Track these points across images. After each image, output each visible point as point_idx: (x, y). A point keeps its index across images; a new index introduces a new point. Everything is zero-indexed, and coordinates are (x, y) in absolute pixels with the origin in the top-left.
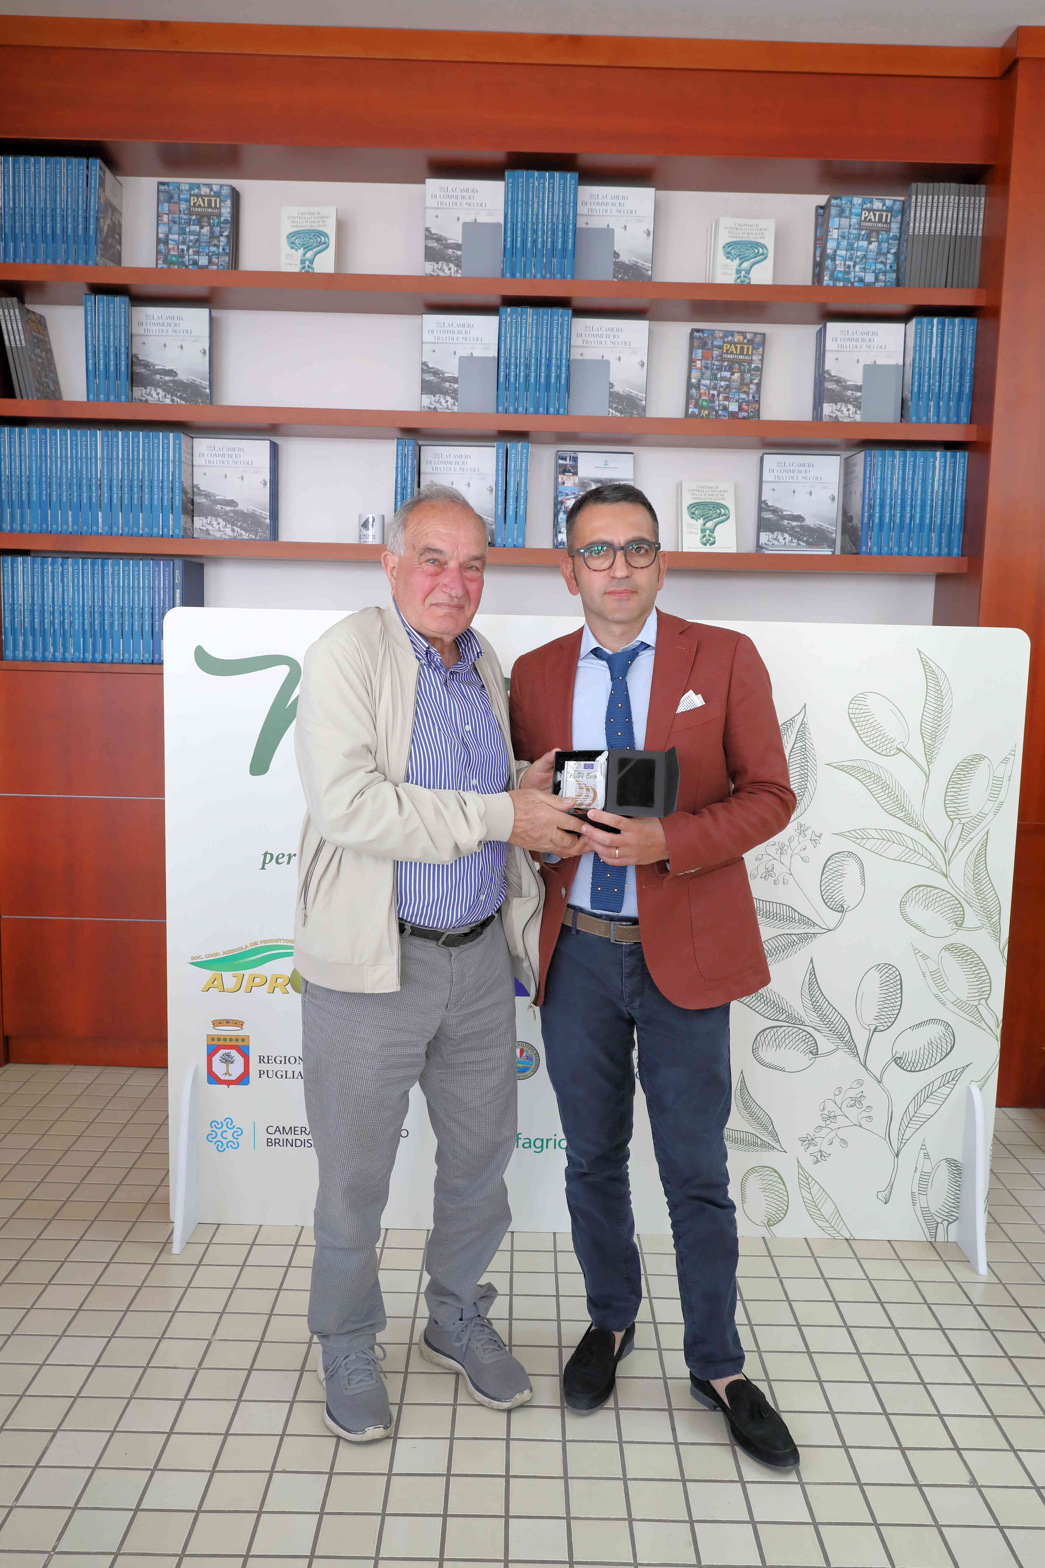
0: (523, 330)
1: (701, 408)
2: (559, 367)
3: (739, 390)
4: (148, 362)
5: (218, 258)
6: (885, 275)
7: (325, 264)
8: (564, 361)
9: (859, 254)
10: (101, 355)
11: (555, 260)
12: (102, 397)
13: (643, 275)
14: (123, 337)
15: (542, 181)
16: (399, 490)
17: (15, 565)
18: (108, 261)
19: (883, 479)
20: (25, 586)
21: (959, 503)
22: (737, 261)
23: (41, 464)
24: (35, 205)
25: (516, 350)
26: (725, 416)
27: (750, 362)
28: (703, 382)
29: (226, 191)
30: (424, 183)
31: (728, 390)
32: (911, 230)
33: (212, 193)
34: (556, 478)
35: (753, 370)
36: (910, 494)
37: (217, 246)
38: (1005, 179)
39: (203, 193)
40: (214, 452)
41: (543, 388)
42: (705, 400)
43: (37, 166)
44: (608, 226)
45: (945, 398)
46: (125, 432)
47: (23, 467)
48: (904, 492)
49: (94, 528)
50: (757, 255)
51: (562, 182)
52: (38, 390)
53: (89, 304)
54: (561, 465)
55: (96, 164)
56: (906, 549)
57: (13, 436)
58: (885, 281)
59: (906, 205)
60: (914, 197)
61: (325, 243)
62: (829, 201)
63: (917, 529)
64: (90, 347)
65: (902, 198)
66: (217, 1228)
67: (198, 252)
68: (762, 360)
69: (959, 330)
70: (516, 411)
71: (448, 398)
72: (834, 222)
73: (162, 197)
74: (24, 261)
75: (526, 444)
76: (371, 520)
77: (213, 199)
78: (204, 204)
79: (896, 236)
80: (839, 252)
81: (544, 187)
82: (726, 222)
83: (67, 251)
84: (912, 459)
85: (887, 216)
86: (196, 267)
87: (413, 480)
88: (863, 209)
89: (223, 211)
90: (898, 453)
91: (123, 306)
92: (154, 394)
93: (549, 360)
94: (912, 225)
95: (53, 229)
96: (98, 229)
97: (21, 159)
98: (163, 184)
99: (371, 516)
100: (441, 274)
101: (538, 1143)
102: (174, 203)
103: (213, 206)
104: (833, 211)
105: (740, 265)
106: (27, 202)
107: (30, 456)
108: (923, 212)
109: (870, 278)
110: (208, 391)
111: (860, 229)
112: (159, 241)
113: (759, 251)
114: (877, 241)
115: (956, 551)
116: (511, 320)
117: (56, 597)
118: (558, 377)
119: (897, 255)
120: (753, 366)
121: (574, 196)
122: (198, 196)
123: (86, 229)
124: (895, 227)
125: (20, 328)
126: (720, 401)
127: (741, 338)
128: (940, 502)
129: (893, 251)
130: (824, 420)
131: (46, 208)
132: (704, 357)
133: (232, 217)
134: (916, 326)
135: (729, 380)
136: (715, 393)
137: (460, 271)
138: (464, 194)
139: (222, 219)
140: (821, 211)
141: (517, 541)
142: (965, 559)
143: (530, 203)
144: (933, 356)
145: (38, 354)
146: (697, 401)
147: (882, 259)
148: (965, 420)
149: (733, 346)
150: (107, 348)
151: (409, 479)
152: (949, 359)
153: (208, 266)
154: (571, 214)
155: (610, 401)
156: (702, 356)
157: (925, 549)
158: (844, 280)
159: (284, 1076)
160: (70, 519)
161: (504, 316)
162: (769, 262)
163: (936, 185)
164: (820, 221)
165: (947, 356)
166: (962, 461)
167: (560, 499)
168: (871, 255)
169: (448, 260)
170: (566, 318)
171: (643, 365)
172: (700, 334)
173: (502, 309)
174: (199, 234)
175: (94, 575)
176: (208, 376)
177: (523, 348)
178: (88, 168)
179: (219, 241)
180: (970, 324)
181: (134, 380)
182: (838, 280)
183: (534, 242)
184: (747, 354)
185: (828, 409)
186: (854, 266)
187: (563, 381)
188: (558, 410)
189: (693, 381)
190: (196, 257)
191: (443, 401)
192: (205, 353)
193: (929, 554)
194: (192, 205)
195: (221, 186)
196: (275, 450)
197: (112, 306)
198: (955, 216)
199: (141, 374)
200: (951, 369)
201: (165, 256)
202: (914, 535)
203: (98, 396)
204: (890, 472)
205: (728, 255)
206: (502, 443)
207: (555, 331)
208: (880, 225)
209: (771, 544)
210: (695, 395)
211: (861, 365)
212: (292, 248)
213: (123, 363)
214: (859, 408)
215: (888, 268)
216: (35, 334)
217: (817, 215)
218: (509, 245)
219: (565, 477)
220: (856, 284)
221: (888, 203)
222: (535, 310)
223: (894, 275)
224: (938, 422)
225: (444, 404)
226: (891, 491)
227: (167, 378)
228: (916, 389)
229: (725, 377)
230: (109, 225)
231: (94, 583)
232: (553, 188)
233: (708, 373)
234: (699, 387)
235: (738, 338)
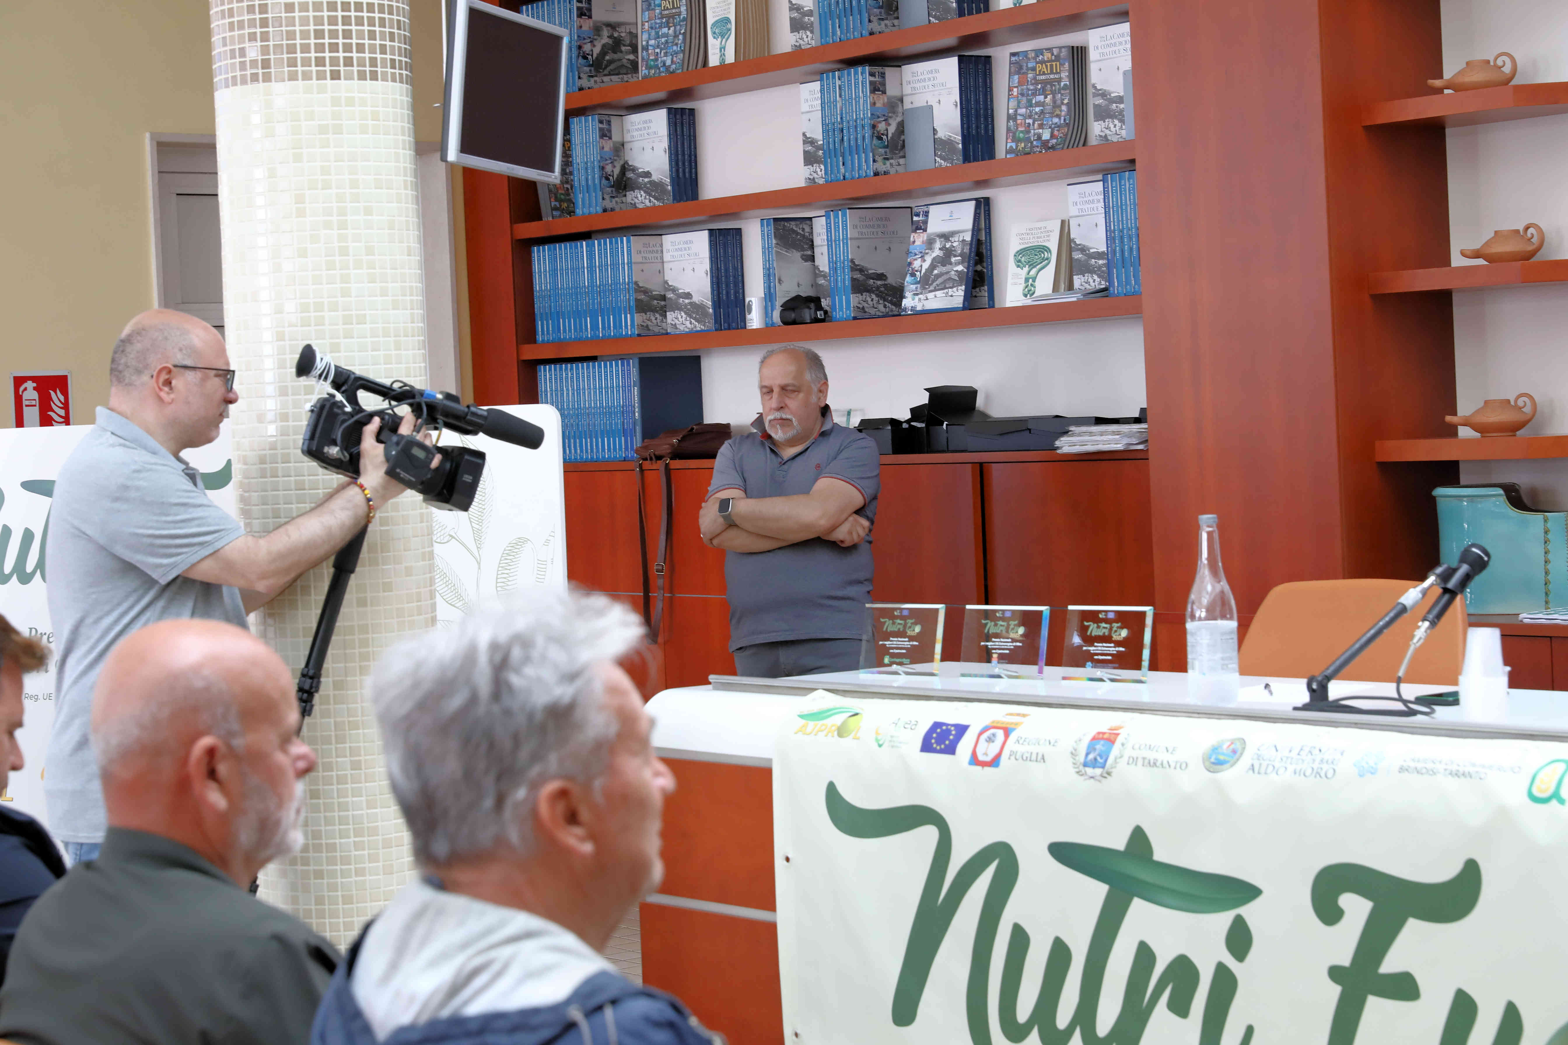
3: (1052, 115)
4: (634, 167)
23: (555, 277)
26: (1038, 147)
27: (1059, 81)
28: (1019, 111)
31: (1042, 116)
35: (1063, 88)
37: (677, 45)
40: (676, 247)
42: (1022, 132)
47: (546, 282)
57: (539, 255)
61: (729, 30)
64: (575, 166)
67: (666, 53)
68: (1071, 76)
73: (644, 6)
86: (665, 69)
89: (680, 10)
91: (594, 124)
92: (639, 197)
100: (802, 43)
102: (652, 10)
103: (676, 6)
112: (644, 48)
120: (1062, 84)
126: (1035, 130)
127: (1049, 55)
132: (1020, 83)
133: (689, 14)
136: (1030, 121)
137: (812, 38)
139: (683, 17)
146: (1014, 133)
149: (1044, 65)
150: (586, 164)
155: (935, 149)
156: (1019, 82)
161: (824, 81)
167: (909, 260)
169: (805, 28)
171: (957, 102)
172: (1017, 57)
173: (823, 75)
174: (668, 35)
179: (678, 40)
181: (622, 186)
184: (1057, 73)
189: (1011, 111)
190: (665, 59)
191: (818, 171)
194: (664, 9)
197: (587, 124)
199: (629, 179)
201: (648, 61)
210: (1012, 128)
211: (1121, 71)
212: (715, 38)
219: (916, 235)
227: (646, 180)
229: (1040, 101)
230: (606, 44)
233: (1024, 100)
234: (1016, 118)
235: (1047, 56)
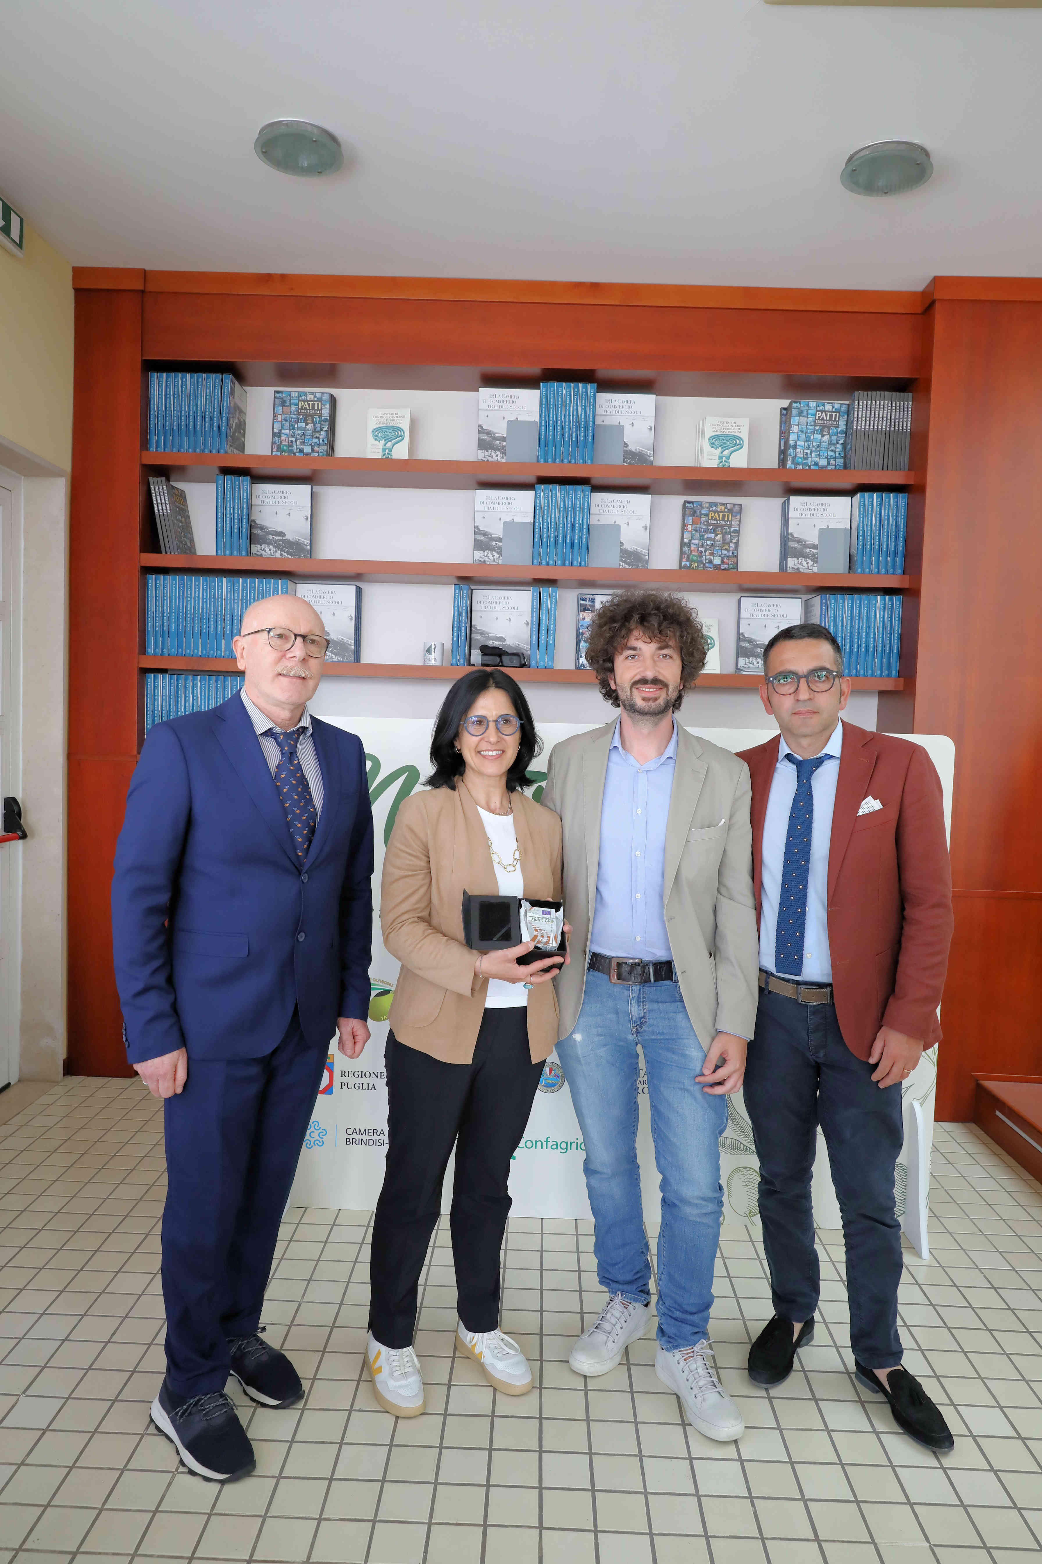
0: (554, 502)
1: (692, 561)
2: (581, 530)
3: (721, 548)
4: (264, 526)
5: (319, 447)
6: (835, 460)
7: (401, 451)
8: (585, 526)
9: (815, 444)
10: (228, 521)
11: (578, 449)
12: (228, 552)
13: (646, 460)
14: (245, 507)
15: (569, 390)
16: (456, 624)
17: (156, 681)
18: (235, 450)
19: (835, 617)
20: (164, 697)
21: (896, 635)
22: (720, 450)
23: (179, 603)
24: (181, 409)
25: (548, 517)
26: (710, 568)
27: (730, 526)
28: (693, 541)
29: (326, 397)
30: (478, 391)
31: (712, 548)
32: (855, 427)
33: (315, 399)
34: (578, 615)
35: (733, 532)
36: (857, 628)
37: (318, 438)
38: (927, 389)
39: (308, 399)
40: (312, 594)
41: (568, 546)
42: (695, 556)
43: (184, 380)
44: (620, 423)
45: (884, 554)
46: (244, 579)
47: (165, 605)
48: (852, 627)
49: (219, 652)
50: (735, 445)
51: (584, 390)
52: (178, 547)
53: (220, 482)
54: (582, 605)
55: (229, 378)
56: (854, 671)
57: (158, 582)
58: (835, 465)
59: (851, 408)
60: (857, 402)
61: (401, 436)
62: (791, 404)
63: (863, 656)
64: (219, 515)
65: (848, 402)
66: (305, 1211)
67: (304, 442)
68: (739, 525)
69: (894, 502)
70: (548, 564)
71: (495, 553)
72: (795, 420)
73: (277, 402)
74: (172, 451)
75: (555, 589)
76: (433, 647)
77: (316, 403)
78: (309, 407)
79: (843, 431)
80: (799, 443)
81: (570, 395)
82: (710, 420)
83: (204, 444)
84: (858, 602)
85: (836, 415)
86: (301, 455)
87: (466, 616)
88: (817, 411)
89: (324, 412)
90: (847, 596)
91: (246, 484)
92: (267, 550)
93: (573, 525)
94: (855, 423)
95: (195, 426)
96: (228, 427)
97: (172, 375)
98: (278, 392)
99: (433, 644)
100: (490, 459)
101: (564, 1146)
102: (286, 406)
103: (316, 408)
104: (794, 412)
105: (722, 453)
106: (175, 406)
107: (171, 597)
108: (864, 413)
109: (823, 462)
110: (309, 547)
111: (815, 425)
112: (274, 434)
113: (736, 442)
114: (829, 434)
115: (894, 673)
116: (544, 494)
117: (187, 705)
118: (580, 538)
119: (844, 445)
120: (732, 529)
121: (593, 401)
122: (304, 401)
123: (219, 426)
124: (842, 425)
125: (167, 500)
126: (706, 556)
127: (723, 508)
128: (881, 635)
129: (841, 442)
130: (789, 571)
131: (190, 411)
132: (694, 523)
133: (330, 416)
134: (860, 500)
135: (714, 540)
136: (703, 550)
137: (505, 457)
138: (509, 399)
139: (323, 418)
140: (784, 412)
141: (548, 664)
142: (902, 679)
143: (560, 406)
144: (874, 522)
145: (179, 519)
146: (689, 556)
147: (833, 448)
148: (899, 571)
149: (717, 514)
150: (232, 515)
151: (464, 615)
152: (886, 524)
153: (311, 453)
154: (591, 415)
155: (620, 556)
156: (693, 522)
157: (870, 672)
158: (803, 464)
159: (361, 1088)
160: (200, 646)
161: (539, 492)
162: (745, 450)
163: (874, 393)
164: (784, 419)
165: (884, 522)
166: (898, 603)
167: (581, 631)
168: (824, 445)
169: (495, 449)
170: (587, 493)
171: (646, 529)
172: (691, 505)
173: (537, 486)
174: (305, 429)
175: (217, 689)
176: (309, 536)
177: (553, 516)
178: (222, 381)
179: (320, 435)
180: (902, 498)
181: (252, 539)
182: (798, 464)
183: (563, 435)
184: (728, 521)
185: (791, 562)
186: (811, 453)
187: (584, 541)
188: (580, 563)
189: (686, 540)
190: (302, 446)
191: (491, 556)
192: (307, 519)
193: (873, 676)
194: (300, 407)
195: (323, 393)
196: (359, 592)
197: (237, 483)
198: (889, 416)
199: (258, 535)
200: (888, 532)
201: (278, 445)
202: (861, 660)
203: (225, 552)
204: (841, 612)
205: (713, 445)
206: (536, 588)
207: (578, 503)
208: (830, 422)
209: (747, 666)
210: (687, 552)
211: (817, 529)
212: (376, 440)
213: (245, 526)
214: (816, 562)
215: (837, 455)
216: (177, 504)
217: (781, 414)
218: (543, 438)
219: (585, 614)
220: (812, 467)
221: (837, 406)
222: (563, 487)
223: (843, 460)
224: (878, 573)
225: (491, 558)
226: (842, 626)
227: (278, 538)
228: (860, 548)
229: (711, 538)
230: (236, 423)
231: (217, 696)
232: (577, 395)
233: (697, 535)
234: (690, 545)
235: (720, 508)
